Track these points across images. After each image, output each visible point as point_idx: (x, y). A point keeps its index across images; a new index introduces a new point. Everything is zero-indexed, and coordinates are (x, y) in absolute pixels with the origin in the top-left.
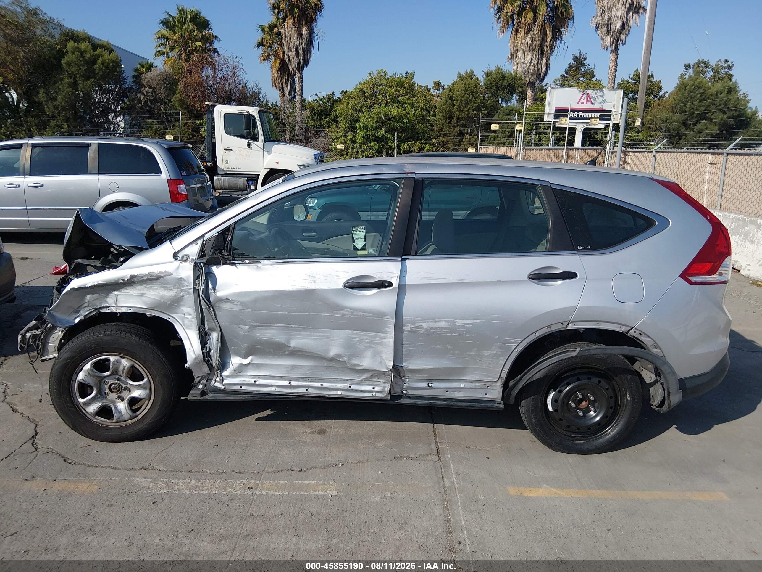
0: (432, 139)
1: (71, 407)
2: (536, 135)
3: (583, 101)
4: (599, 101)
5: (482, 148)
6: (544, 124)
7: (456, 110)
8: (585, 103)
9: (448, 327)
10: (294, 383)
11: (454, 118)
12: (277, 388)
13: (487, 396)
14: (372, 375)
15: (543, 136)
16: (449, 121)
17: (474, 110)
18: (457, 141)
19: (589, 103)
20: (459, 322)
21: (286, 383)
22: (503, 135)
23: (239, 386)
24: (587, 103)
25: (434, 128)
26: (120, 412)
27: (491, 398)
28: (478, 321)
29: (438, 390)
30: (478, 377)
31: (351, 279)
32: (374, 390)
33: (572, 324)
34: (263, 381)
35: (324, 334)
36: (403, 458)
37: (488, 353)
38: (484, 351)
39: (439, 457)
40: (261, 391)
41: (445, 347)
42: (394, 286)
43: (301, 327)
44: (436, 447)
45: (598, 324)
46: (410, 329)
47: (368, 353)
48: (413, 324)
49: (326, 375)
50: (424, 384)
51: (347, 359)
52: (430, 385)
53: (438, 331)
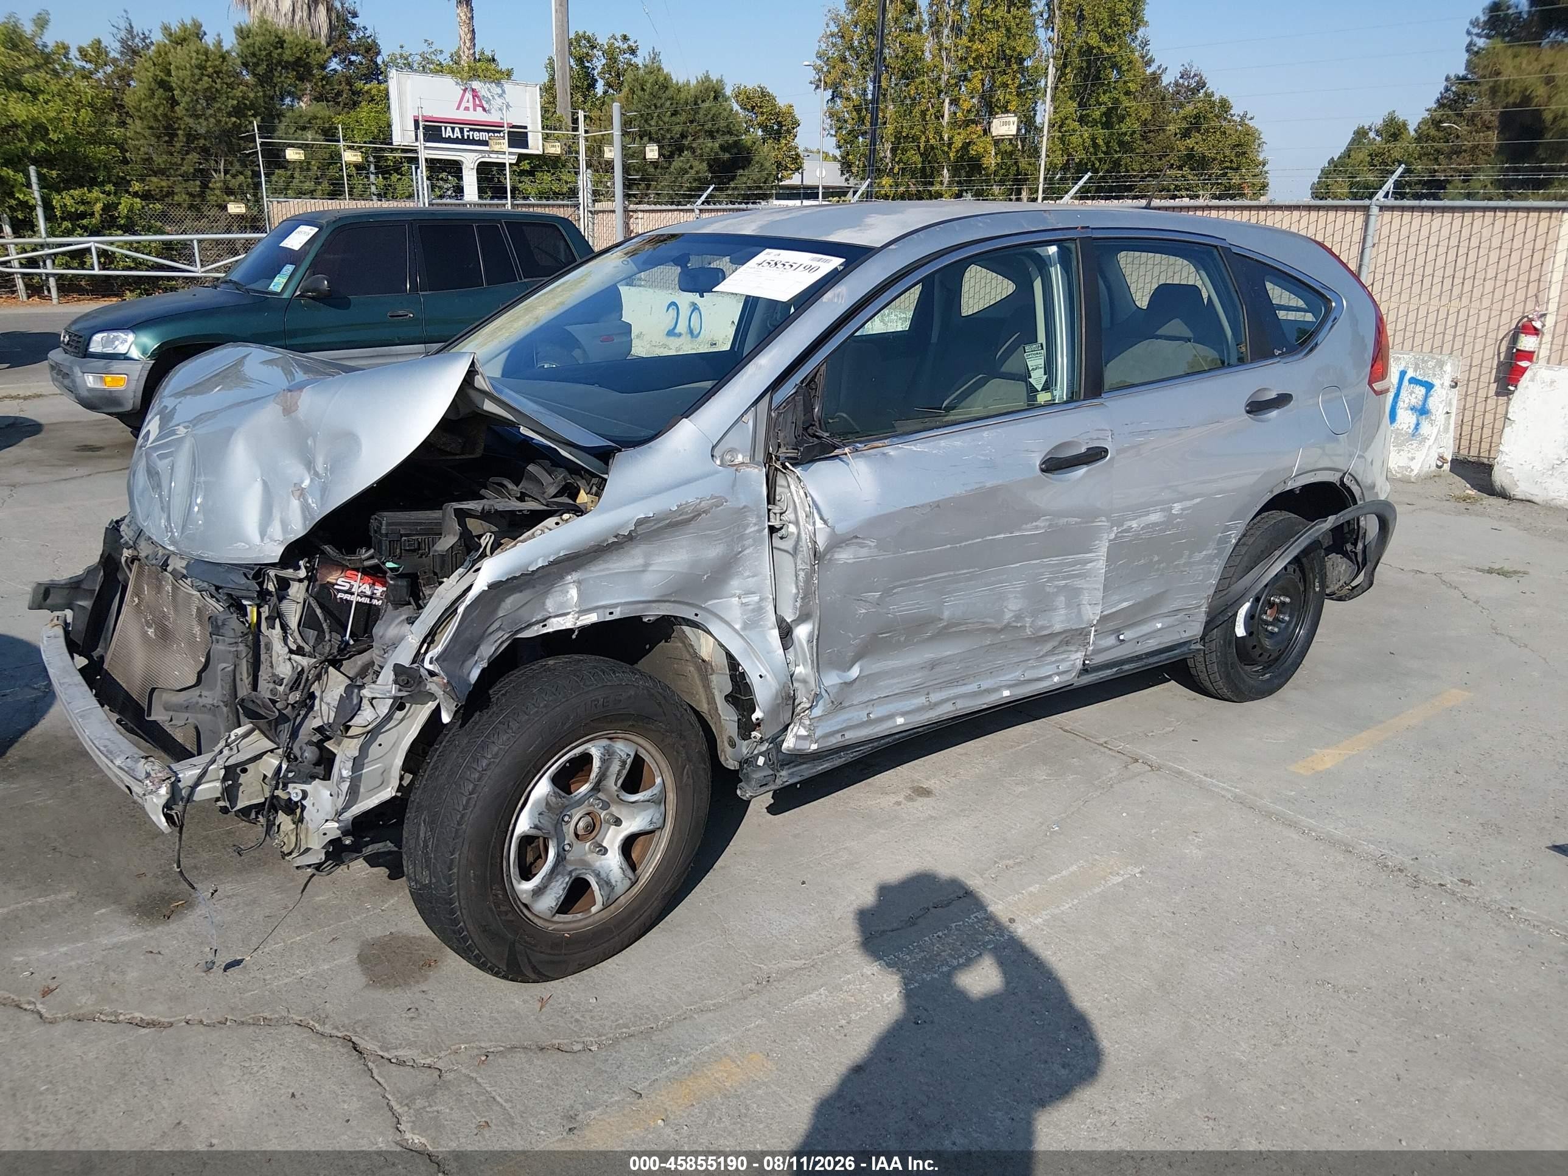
0: (129, 182)
2: (376, 174)
3: (467, 105)
4: (496, 106)
5: (275, 203)
6: (392, 150)
7: (184, 112)
8: (471, 109)
9: (1162, 520)
10: (934, 698)
11: (180, 132)
13: (1184, 635)
14: (1061, 642)
15: (395, 177)
16: (167, 138)
17: (229, 115)
18: (195, 186)
19: (479, 109)
20: (1178, 508)
21: (921, 700)
22: (305, 173)
23: (840, 735)
24: (475, 110)
25: (128, 155)
26: (607, 881)
28: (1198, 500)
29: (1126, 644)
30: (1178, 605)
31: (1048, 454)
32: (1056, 671)
33: (1293, 481)
34: (881, 710)
35: (998, 579)
36: (1110, 782)
37: (1202, 555)
38: (1196, 554)
39: (1145, 762)
40: (873, 734)
41: (1151, 560)
42: (1109, 455)
43: (963, 571)
44: (1113, 750)
45: (1315, 474)
46: (1114, 537)
47: (1061, 600)
48: (1121, 525)
49: (986, 664)
50: (1113, 639)
51: (1029, 621)
52: (1120, 637)
53: (1150, 532)
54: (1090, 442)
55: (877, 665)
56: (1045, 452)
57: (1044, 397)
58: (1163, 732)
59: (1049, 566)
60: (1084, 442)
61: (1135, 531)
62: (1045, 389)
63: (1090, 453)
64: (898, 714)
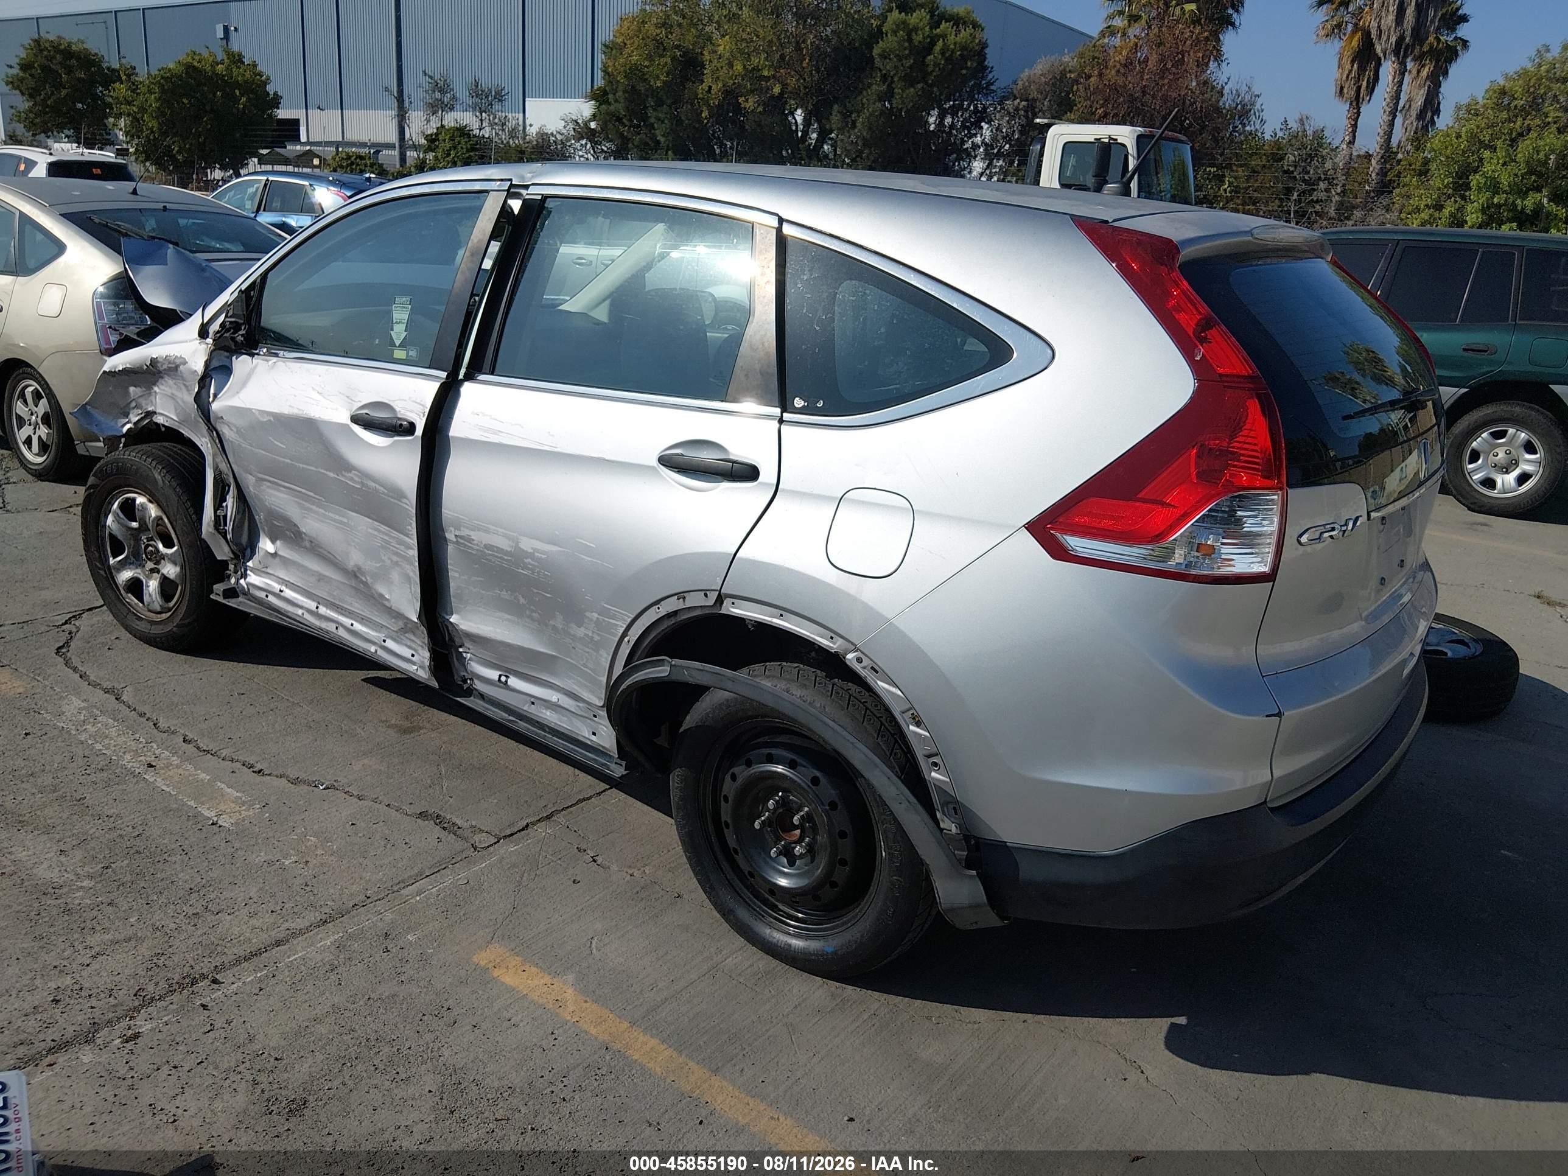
1: (100, 569)
9: (509, 549)
10: (323, 610)
12: (305, 613)
13: (594, 738)
20: (527, 544)
21: (312, 605)
23: (265, 594)
26: (150, 595)
27: (603, 747)
28: (555, 549)
29: (515, 694)
30: (576, 687)
31: (363, 407)
32: (414, 659)
33: (727, 602)
34: (289, 593)
35: (341, 518)
36: (438, 820)
37: (581, 632)
38: (573, 625)
39: (495, 843)
40: (289, 612)
41: (515, 598)
42: (416, 434)
43: (312, 494)
44: (527, 825)
45: (781, 615)
46: (455, 540)
47: (395, 575)
48: (458, 528)
49: (357, 606)
50: (493, 674)
51: (369, 580)
52: (503, 679)
53: (496, 557)
54: (403, 412)
55: (288, 551)
56: (360, 404)
57: (400, 354)
58: (599, 862)
59: (379, 531)
60: (398, 409)
61: (477, 545)
62: (403, 346)
63: (400, 422)
64: (301, 607)
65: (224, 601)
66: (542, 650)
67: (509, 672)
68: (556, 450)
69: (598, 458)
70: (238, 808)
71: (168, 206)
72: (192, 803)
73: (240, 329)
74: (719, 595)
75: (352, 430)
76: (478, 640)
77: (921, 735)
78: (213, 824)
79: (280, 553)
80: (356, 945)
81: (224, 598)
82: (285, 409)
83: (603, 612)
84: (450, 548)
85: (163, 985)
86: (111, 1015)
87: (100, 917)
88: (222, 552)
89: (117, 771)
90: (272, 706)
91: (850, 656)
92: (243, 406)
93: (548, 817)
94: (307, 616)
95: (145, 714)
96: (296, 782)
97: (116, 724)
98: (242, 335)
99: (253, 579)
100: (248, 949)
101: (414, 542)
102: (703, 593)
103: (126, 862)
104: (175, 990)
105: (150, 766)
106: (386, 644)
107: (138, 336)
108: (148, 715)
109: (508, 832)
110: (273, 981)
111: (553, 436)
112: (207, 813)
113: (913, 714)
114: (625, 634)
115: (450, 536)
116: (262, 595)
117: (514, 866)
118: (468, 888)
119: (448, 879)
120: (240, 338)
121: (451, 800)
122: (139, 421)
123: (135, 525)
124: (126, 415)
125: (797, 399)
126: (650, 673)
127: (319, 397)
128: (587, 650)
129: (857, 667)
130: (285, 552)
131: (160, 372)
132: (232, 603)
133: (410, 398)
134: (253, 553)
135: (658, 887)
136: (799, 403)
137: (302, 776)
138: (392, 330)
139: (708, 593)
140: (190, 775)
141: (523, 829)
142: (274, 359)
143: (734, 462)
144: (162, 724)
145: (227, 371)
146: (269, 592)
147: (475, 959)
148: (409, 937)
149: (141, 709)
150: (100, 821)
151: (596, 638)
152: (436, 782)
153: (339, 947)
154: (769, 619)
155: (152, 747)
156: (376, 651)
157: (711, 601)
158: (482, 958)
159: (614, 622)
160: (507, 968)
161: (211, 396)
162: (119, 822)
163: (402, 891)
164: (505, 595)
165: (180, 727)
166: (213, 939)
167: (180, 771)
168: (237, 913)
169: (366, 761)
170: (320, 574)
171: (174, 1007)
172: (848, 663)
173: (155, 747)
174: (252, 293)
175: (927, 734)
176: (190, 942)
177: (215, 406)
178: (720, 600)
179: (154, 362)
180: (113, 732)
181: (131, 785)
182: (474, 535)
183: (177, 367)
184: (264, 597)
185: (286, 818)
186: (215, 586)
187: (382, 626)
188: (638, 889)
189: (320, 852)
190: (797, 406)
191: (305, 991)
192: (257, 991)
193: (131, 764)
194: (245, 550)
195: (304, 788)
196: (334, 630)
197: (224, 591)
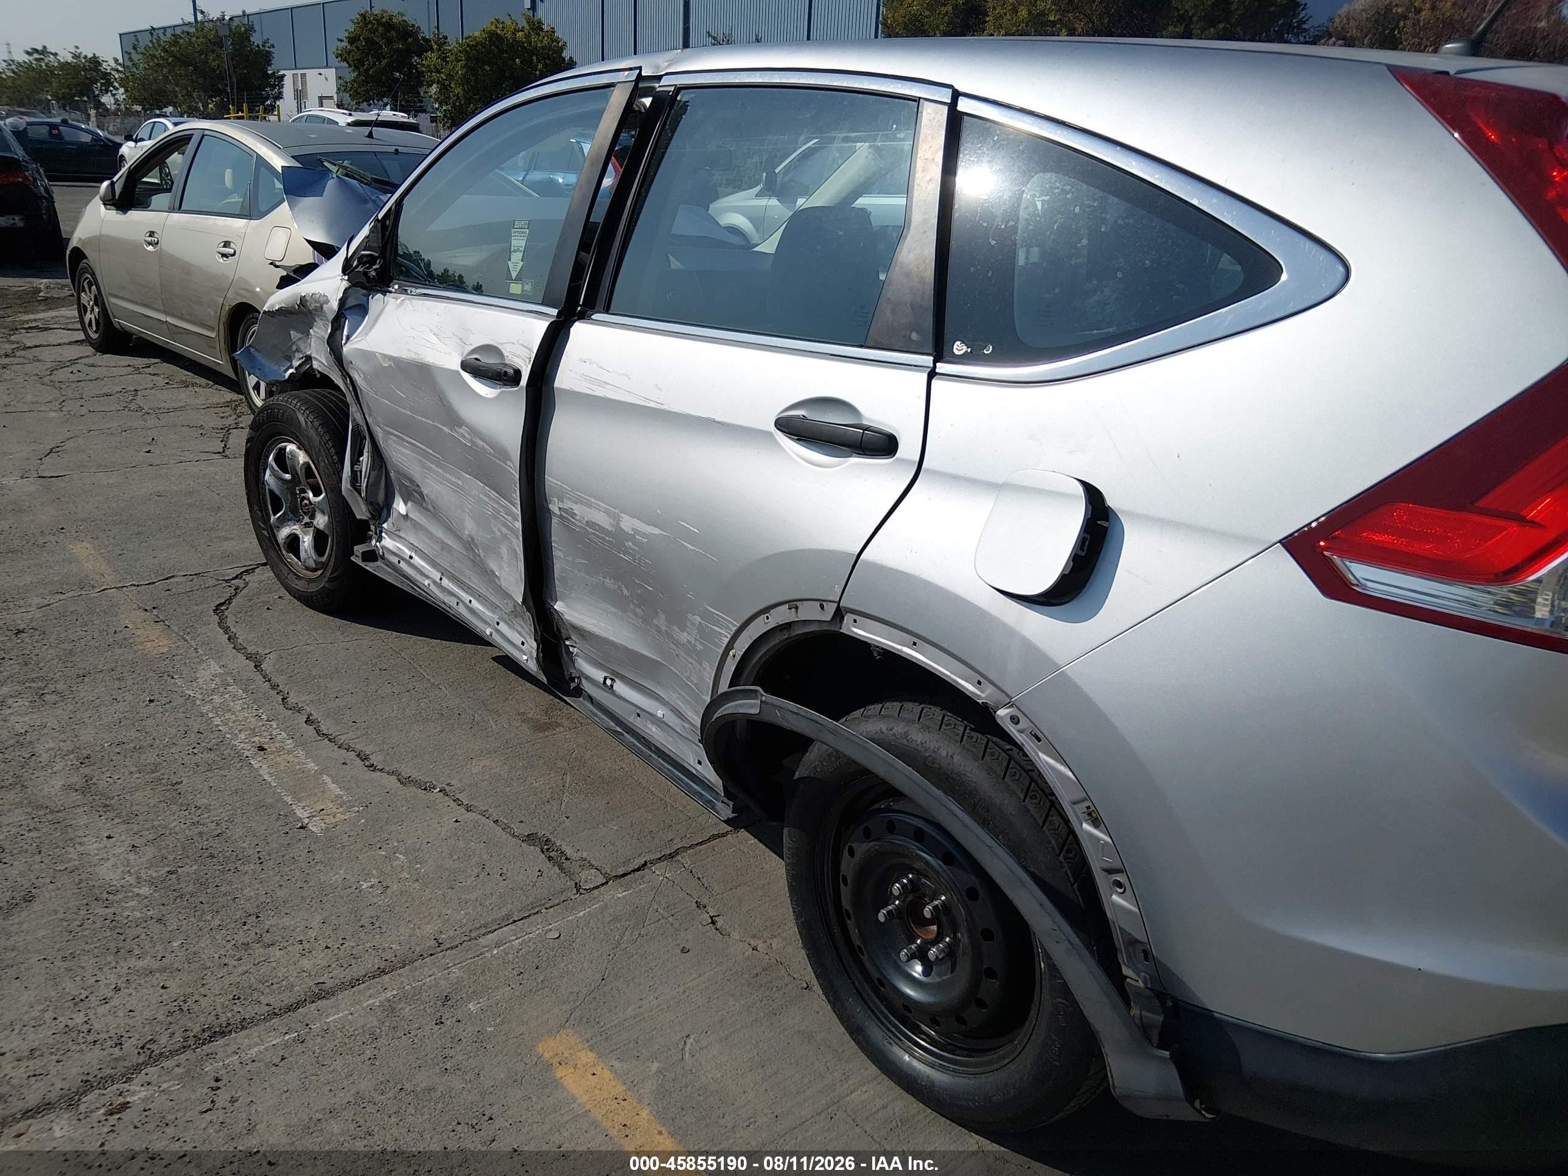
9: (610, 529)
12: (432, 584)
13: (701, 769)
20: (628, 524)
23: (397, 559)
27: (709, 780)
29: (621, 702)
30: (680, 703)
31: (473, 351)
32: (523, 647)
33: (848, 618)
34: (417, 561)
35: (457, 481)
36: (546, 846)
37: (684, 637)
38: (676, 628)
39: (603, 885)
40: (418, 581)
41: (619, 587)
42: (521, 383)
43: (431, 451)
44: (645, 863)
45: (915, 644)
46: (559, 513)
47: (504, 551)
48: (561, 500)
49: (475, 582)
50: (599, 675)
51: (482, 554)
52: (609, 682)
53: (598, 537)
54: (510, 357)
55: (418, 514)
56: (472, 348)
57: (515, 288)
58: (719, 925)
59: (489, 497)
60: (506, 354)
61: (579, 521)
62: (519, 279)
63: (505, 369)
64: (428, 577)
65: (362, 564)
66: (646, 653)
67: (615, 675)
68: (662, 407)
69: (708, 419)
70: (334, 810)
71: (400, 149)
72: (289, 799)
73: (375, 264)
74: (838, 609)
75: (463, 379)
76: (583, 634)
77: (1099, 839)
78: (301, 828)
79: (410, 515)
80: (407, 1010)
81: (364, 560)
82: (404, 354)
83: (706, 616)
84: (555, 521)
85: (178, 1037)
86: (109, 1071)
87: (143, 936)
88: (361, 512)
89: (225, 752)
90: (410, 686)
91: (1002, 712)
92: (369, 349)
93: (671, 856)
94: (433, 588)
95: (278, 686)
96: (405, 781)
97: (244, 696)
98: (375, 270)
99: (388, 542)
100: (287, 999)
101: (517, 511)
102: (818, 604)
103: (195, 867)
104: (190, 1046)
105: (261, 749)
106: (499, 627)
107: (295, 274)
108: (281, 687)
109: (621, 871)
110: (300, 1048)
111: (660, 389)
112: (300, 813)
113: (1088, 808)
114: (730, 646)
115: (554, 508)
116: (395, 560)
117: (617, 919)
118: (556, 944)
119: (536, 929)
120: (373, 273)
121: (567, 821)
122: (300, 366)
123: (288, 476)
124: (289, 359)
125: (958, 343)
126: (741, 706)
127: (434, 339)
128: (691, 660)
129: (1012, 729)
130: (415, 515)
131: (310, 312)
132: (369, 567)
133: (518, 341)
134: (388, 516)
135: (783, 970)
136: (959, 348)
137: (415, 775)
138: (510, 260)
139: (824, 603)
140: (298, 764)
141: (638, 869)
142: (403, 297)
143: (866, 428)
144: (292, 700)
145: (363, 310)
146: (402, 559)
147: (540, 1050)
148: (470, 1006)
149: (275, 680)
150: (187, 813)
151: (700, 647)
152: (556, 796)
153: (390, 1009)
154: (899, 647)
155: (271, 726)
156: (491, 634)
157: (828, 616)
158: (547, 1049)
159: (718, 630)
160: (575, 1066)
161: (344, 338)
162: (206, 815)
163: (481, 940)
164: (609, 582)
165: (308, 705)
166: (253, 980)
167: (290, 758)
168: (290, 949)
169: (487, 762)
170: (443, 542)
171: (179, 1070)
172: (998, 721)
173: (275, 726)
174: (388, 222)
175: (1109, 840)
176: (227, 982)
177: (346, 349)
178: (839, 614)
179: (303, 300)
180: (238, 705)
181: (234, 770)
182: (577, 509)
183: (322, 307)
184: (397, 562)
185: (381, 828)
186: (355, 547)
187: (497, 607)
188: (759, 970)
189: (405, 875)
190: (956, 352)
191: (332, 1068)
192: (276, 1060)
193: (242, 745)
194: (382, 509)
195: (413, 790)
196: (455, 605)
197: (363, 553)
